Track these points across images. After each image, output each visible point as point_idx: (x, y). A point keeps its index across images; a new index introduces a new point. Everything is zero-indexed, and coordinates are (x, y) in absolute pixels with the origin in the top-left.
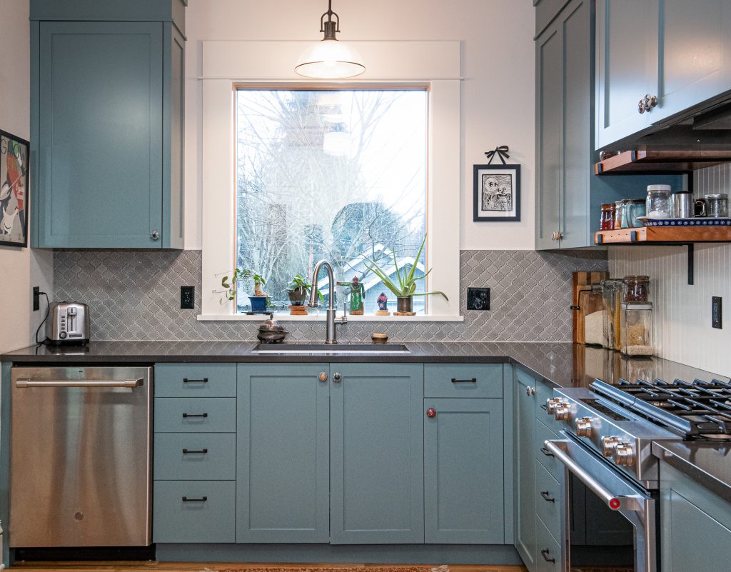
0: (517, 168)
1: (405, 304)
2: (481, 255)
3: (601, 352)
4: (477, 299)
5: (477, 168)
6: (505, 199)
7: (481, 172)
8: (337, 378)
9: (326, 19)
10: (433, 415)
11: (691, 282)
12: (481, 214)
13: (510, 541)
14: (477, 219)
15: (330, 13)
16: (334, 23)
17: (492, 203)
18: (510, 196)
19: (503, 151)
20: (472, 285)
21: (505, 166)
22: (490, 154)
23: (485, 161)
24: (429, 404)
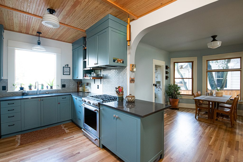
0: (70, 68)
1: (51, 87)
2: (64, 80)
3: (82, 92)
4: (63, 86)
5: (63, 67)
6: (68, 72)
7: (64, 68)
8: (42, 100)
9: (38, 41)
10: (59, 103)
11: (95, 83)
12: (64, 74)
13: (71, 119)
14: (63, 74)
15: (39, 40)
16: (40, 42)
17: (66, 72)
18: (69, 71)
19: (68, 65)
20: (63, 84)
21: (68, 67)
22: (66, 65)
23: (65, 66)
24: (59, 102)
